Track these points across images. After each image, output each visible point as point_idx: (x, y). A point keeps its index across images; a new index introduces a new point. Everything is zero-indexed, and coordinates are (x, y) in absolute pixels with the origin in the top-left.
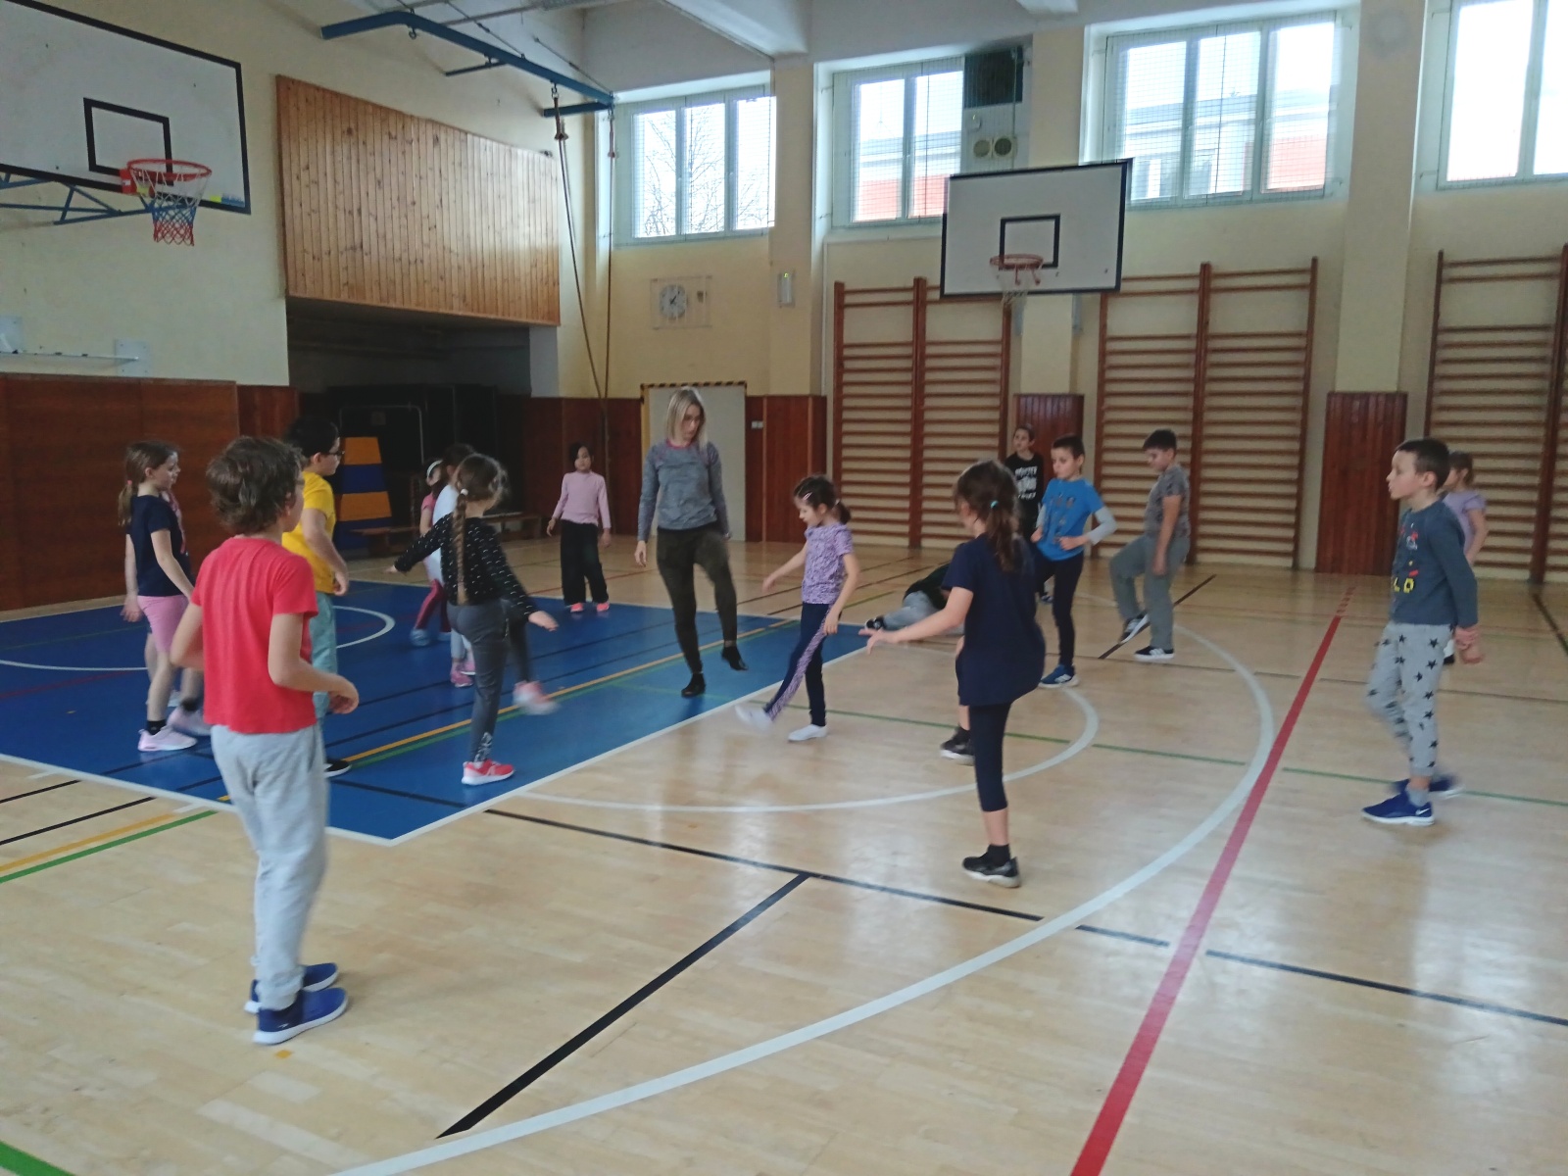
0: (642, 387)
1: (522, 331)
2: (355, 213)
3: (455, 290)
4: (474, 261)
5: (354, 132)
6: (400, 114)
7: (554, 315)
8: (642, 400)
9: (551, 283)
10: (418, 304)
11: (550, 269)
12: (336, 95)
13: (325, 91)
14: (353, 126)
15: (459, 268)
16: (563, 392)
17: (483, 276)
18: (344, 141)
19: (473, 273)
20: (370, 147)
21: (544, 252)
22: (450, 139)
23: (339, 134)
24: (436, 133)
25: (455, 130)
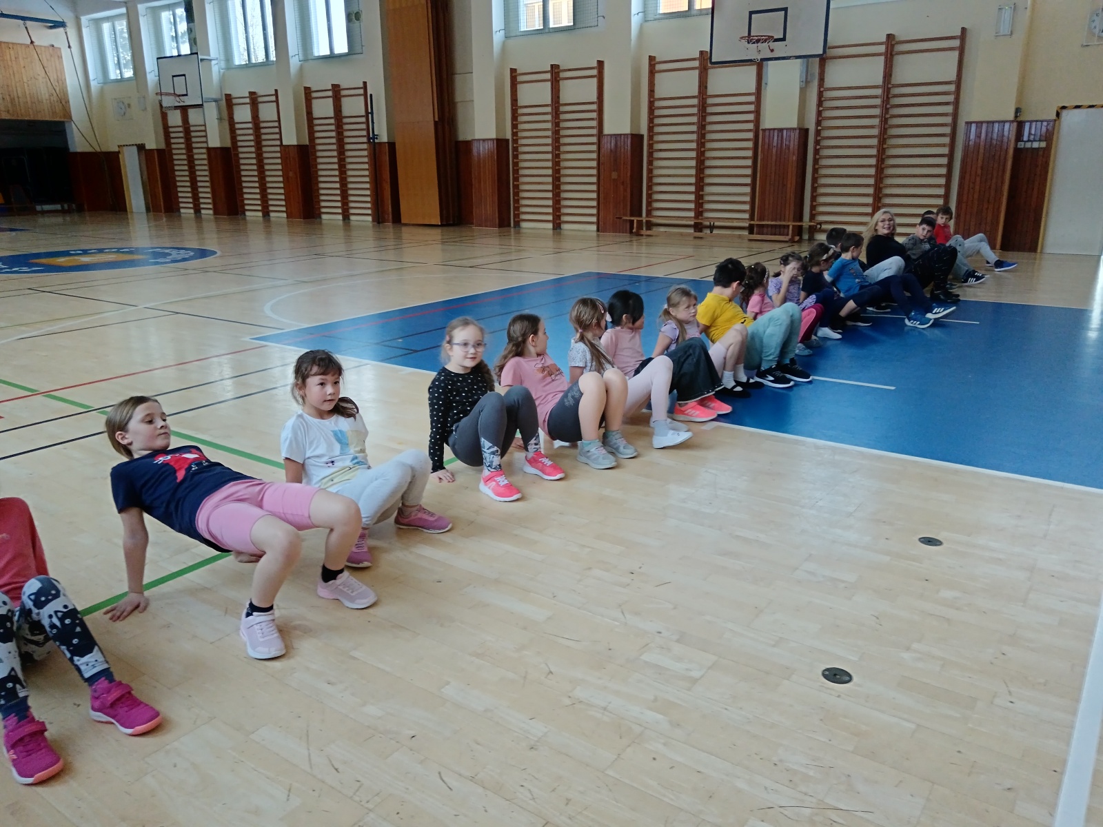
0: (119, 147)
1: (62, 123)
4: (12, 96)
7: (68, 116)
8: (119, 152)
9: (64, 103)
11: (63, 96)
16: (79, 150)
17: (19, 102)
19: (12, 101)
21: (57, 89)
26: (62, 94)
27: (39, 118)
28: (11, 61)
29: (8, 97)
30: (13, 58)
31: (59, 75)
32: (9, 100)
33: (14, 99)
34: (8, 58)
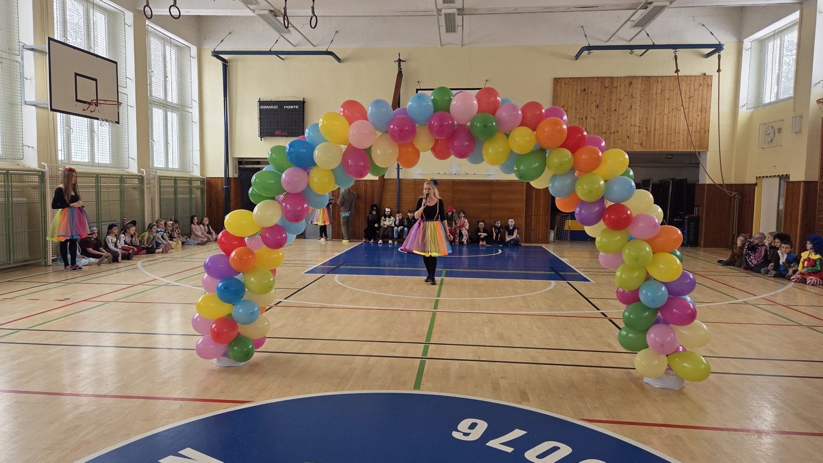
0: (757, 178)
2: (584, 119)
3: (636, 141)
4: (649, 130)
5: (586, 90)
6: (611, 78)
7: (705, 146)
8: (756, 184)
9: (703, 132)
11: (703, 127)
12: (579, 78)
13: (573, 78)
14: (586, 88)
15: (640, 132)
16: (707, 183)
17: (654, 134)
18: (581, 94)
19: (648, 133)
20: (594, 93)
21: (699, 119)
22: (639, 81)
23: (579, 92)
24: (631, 81)
25: (642, 77)
26: (703, 124)
27: (673, 149)
28: (656, 94)
29: (644, 129)
30: (659, 91)
31: (704, 103)
32: (645, 133)
33: (650, 131)
34: (654, 92)
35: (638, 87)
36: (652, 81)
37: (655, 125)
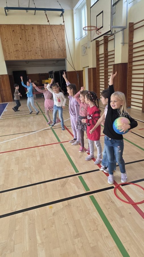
2: (16, 45)
3: (40, 55)
4: (44, 49)
5: (14, 31)
6: (24, 25)
7: (65, 56)
8: (83, 70)
9: (64, 50)
10: (31, 58)
12: (10, 25)
13: (7, 25)
14: (14, 29)
15: (40, 50)
16: (68, 70)
17: (46, 51)
18: (12, 33)
19: (44, 51)
20: (18, 32)
21: (62, 44)
22: (36, 27)
23: (11, 31)
24: (33, 26)
25: (37, 25)
26: (63, 47)
27: (54, 57)
29: (42, 49)
30: (45, 32)
31: (63, 37)
32: (42, 51)
34: (43, 32)
35: (36, 30)
36: (41, 27)
37: (46, 48)
